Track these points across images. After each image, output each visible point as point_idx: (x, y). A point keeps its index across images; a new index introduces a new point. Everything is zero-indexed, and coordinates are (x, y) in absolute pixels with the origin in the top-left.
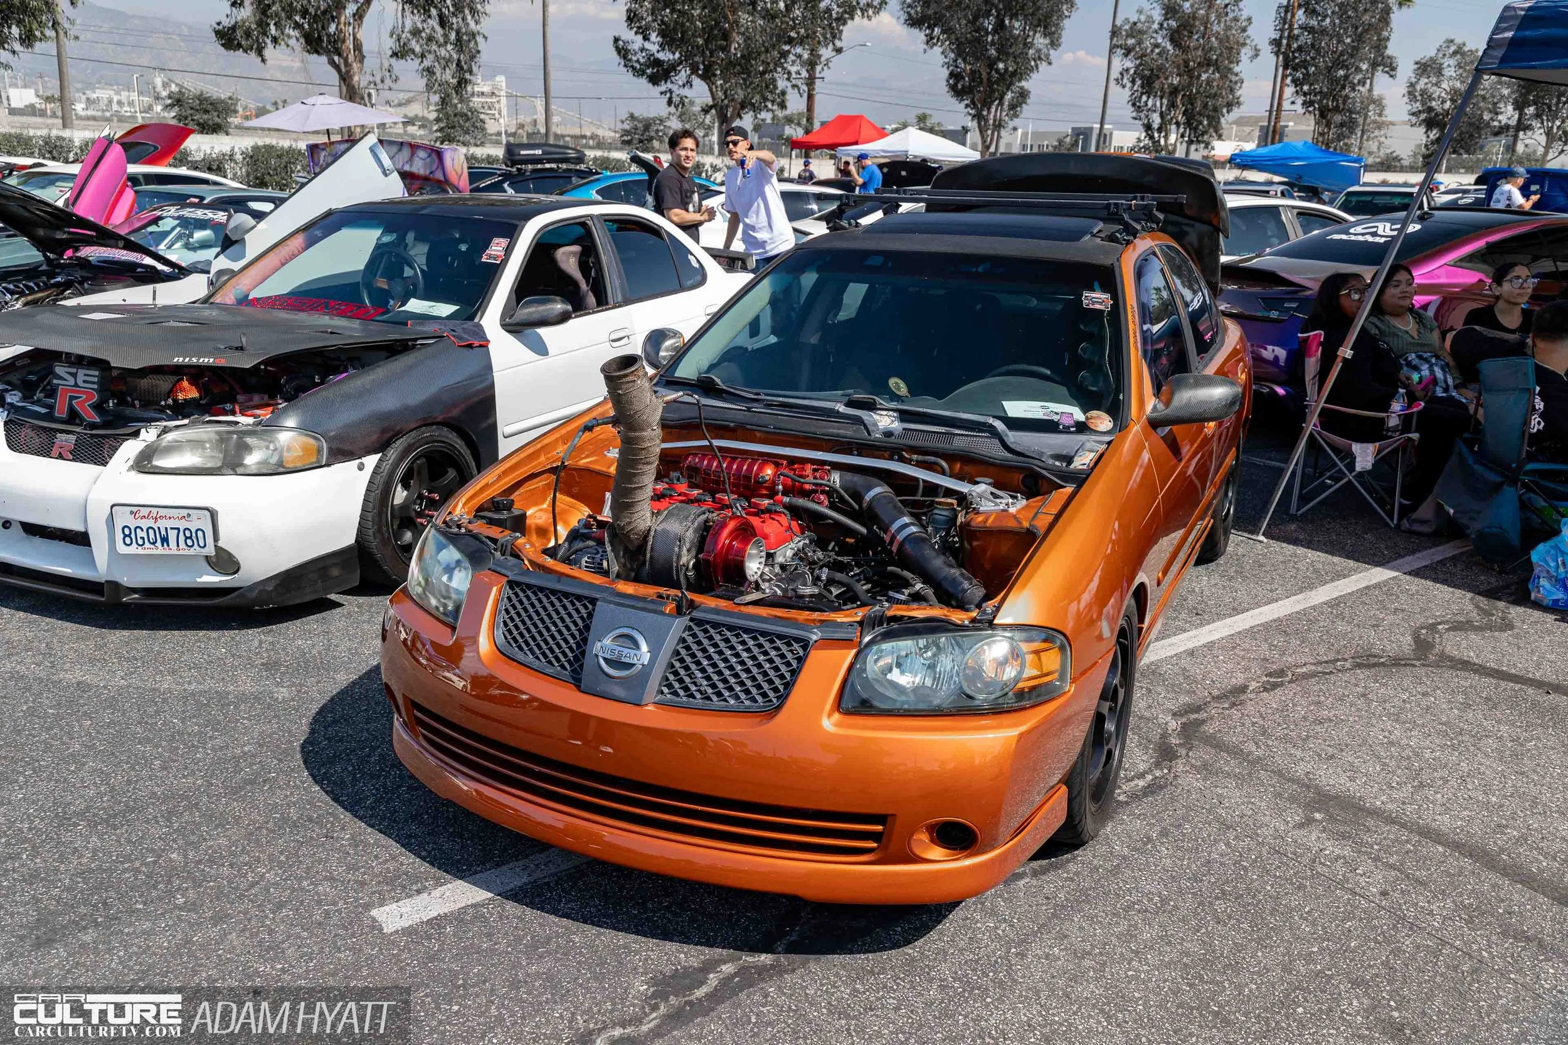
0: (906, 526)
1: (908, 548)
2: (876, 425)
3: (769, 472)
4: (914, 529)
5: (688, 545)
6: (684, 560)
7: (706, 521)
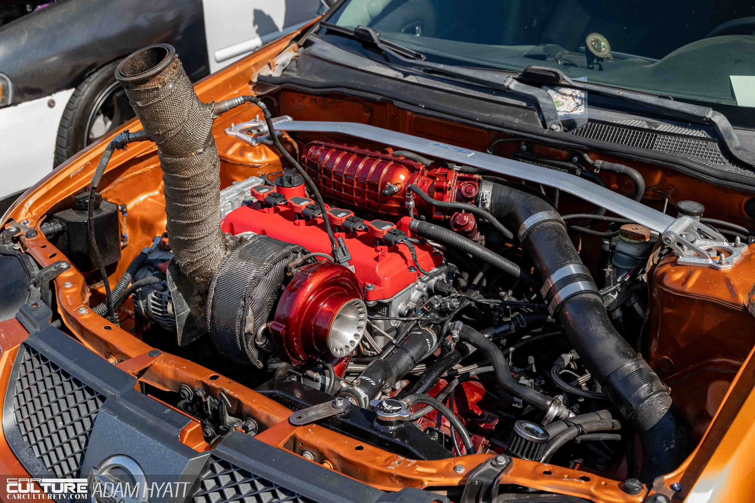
0: (569, 279)
1: (569, 312)
2: (555, 111)
3: (402, 177)
4: (581, 286)
5: (256, 307)
6: (249, 327)
7: (286, 269)
